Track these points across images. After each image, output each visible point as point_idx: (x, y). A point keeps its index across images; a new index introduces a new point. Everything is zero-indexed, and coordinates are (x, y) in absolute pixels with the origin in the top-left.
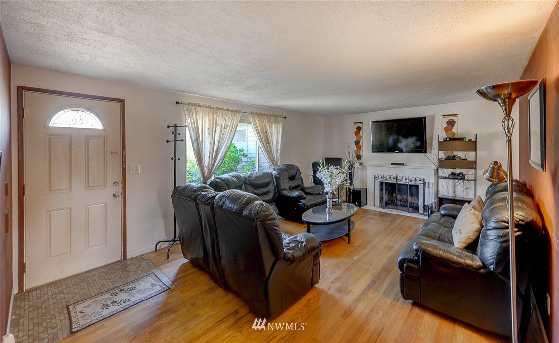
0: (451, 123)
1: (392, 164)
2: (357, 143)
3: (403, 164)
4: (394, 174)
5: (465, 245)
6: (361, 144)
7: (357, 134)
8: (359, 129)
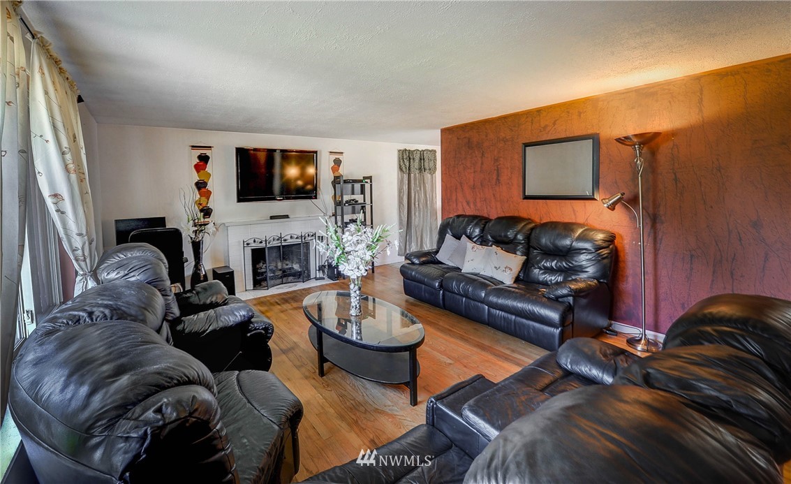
0: (338, 162)
1: (272, 218)
2: (201, 185)
3: (287, 217)
4: (276, 233)
5: (514, 280)
6: (209, 187)
7: (199, 168)
8: (204, 159)
